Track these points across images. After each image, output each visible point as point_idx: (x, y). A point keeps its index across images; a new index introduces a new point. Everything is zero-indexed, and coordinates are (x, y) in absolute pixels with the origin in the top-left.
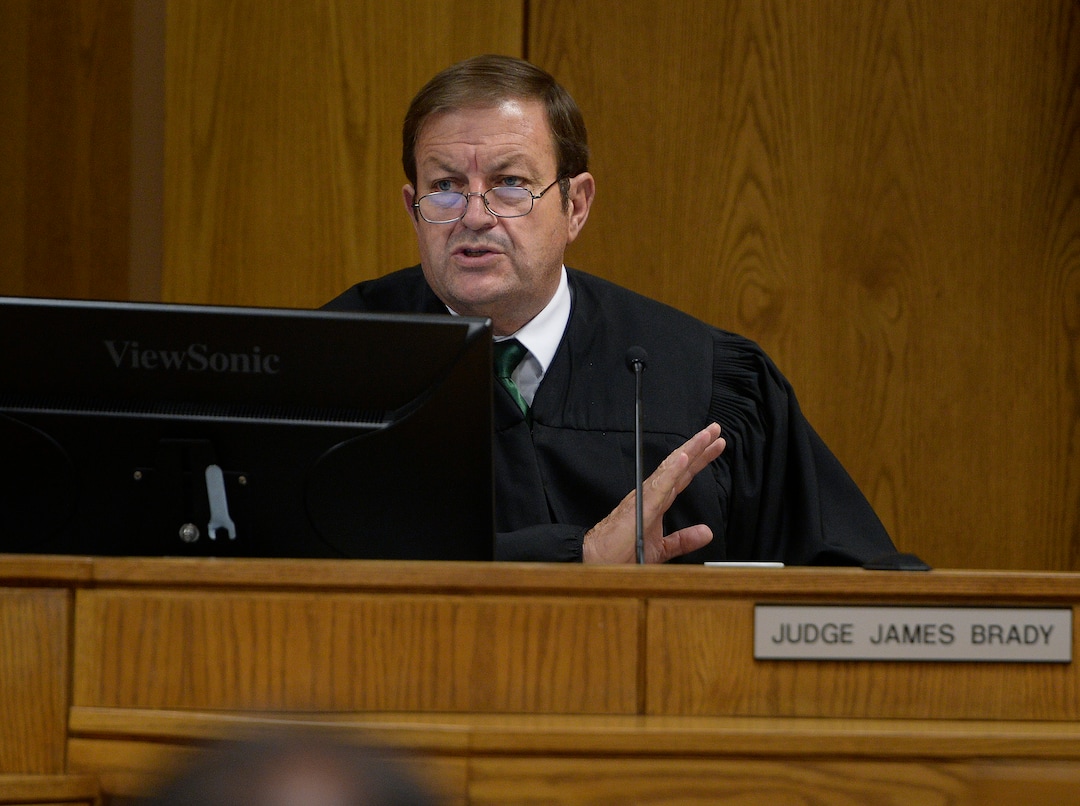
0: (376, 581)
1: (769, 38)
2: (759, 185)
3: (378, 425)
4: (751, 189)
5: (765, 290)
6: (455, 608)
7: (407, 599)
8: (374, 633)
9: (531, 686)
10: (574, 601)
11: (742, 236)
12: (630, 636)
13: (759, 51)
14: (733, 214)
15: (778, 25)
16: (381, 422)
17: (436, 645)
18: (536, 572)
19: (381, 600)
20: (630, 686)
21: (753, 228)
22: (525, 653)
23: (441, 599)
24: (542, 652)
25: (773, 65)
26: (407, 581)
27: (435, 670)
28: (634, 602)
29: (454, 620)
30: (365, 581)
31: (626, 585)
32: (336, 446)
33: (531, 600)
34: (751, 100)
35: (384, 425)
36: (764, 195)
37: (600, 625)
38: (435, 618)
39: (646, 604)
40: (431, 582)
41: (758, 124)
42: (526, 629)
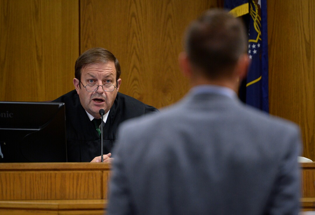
0: (36, 168)
1: (138, 33)
2: (137, 68)
3: (37, 130)
4: (135, 69)
5: (139, 94)
6: (56, 174)
7: (44, 172)
8: (36, 180)
9: (75, 193)
10: (85, 172)
11: (133, 81)
12: (99, 180)
13: (136, 36)
14: (131, 76)
15: (140, 30)
16: (38, 129)
17: (51, 183)
18: (76, 165)
19: (37, 172)
20: (99, 192)
21: (135, 79)
22: (73, 184)
23: (52, 172)
24: (77, 184)
25: (140, 40)
26: (44, 168)
27: (51, 190)
28: (100, 172)
29: (55, 177)
30: (33, 168)
31: (98, 168)
32: (27, 135)
33: (74, 172)
34: (134, 48)
35: (39, 130)
36: (138, 71)
37: (91, 177)
38: (51, 177)
39: (103, 172)
40: (50, 168)
41: (136, 54)
42: (73, 179)
